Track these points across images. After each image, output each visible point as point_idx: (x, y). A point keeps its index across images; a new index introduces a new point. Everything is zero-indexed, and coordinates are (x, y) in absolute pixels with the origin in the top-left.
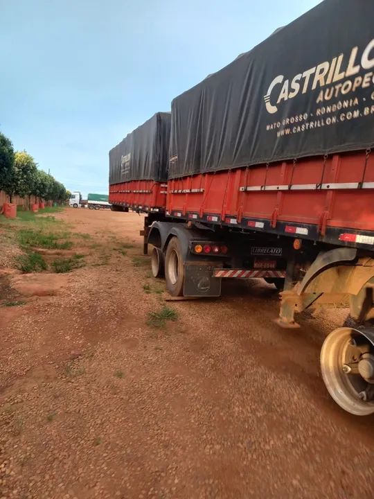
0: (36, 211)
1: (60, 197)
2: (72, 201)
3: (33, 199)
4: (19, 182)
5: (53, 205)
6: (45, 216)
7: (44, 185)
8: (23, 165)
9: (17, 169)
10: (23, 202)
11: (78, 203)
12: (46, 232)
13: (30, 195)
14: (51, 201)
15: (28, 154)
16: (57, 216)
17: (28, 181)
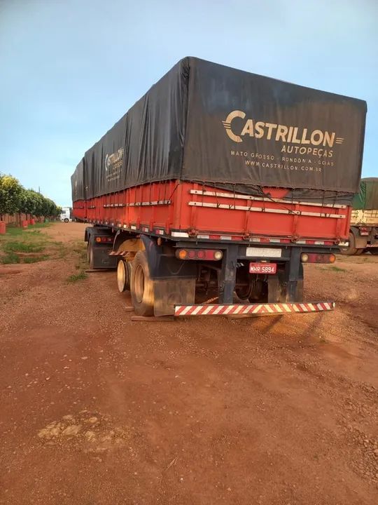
0: (25, 227)
1: (51, 213)
2: (62, 217)
3: (23, 216)
4: (7, 203)
5: (44, 221)
6: (32, 230)
7: (31, 203)
8: (9, 187)
9: (4, 191)
10: (14, 219)
11: (69, 218)
12: (28, 243)
13: (19, 212)
14: (42, 218)
15: (13, 177)
16: (43, 230)
17: (15, 201)
